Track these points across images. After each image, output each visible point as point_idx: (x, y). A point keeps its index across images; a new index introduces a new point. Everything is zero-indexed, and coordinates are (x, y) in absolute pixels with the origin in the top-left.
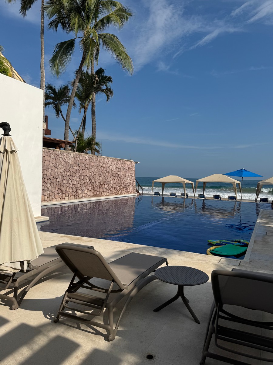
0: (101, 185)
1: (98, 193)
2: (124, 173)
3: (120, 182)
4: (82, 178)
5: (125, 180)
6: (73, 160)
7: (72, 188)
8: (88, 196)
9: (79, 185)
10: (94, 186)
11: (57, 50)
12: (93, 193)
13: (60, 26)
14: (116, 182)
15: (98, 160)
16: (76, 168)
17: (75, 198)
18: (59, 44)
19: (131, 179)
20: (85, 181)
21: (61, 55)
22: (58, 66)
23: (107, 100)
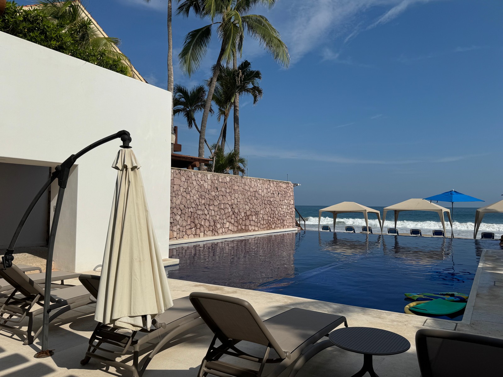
0: (247, 217)
1: (243, 227)
2: (278, 200)
3: (273, 212)
4: (222, 207)
5: (280, 209)
6: (210, 182)
7: (209, 220)
8: (230, 231)
9: (218, 217)
10: (238, 218)
11: (188, 41)
12: (237, 227)
13: (192, 9)
14: (268, 211)
15: (243, 182)
16: (213, 194)
17: (213, 234)
18: (191, 32)
19: (289, 208)
20: (226, 211)
21: (193, 46)
22: (189, 61)
23: (254, 103)
